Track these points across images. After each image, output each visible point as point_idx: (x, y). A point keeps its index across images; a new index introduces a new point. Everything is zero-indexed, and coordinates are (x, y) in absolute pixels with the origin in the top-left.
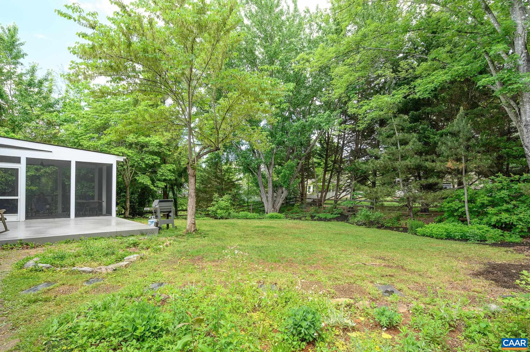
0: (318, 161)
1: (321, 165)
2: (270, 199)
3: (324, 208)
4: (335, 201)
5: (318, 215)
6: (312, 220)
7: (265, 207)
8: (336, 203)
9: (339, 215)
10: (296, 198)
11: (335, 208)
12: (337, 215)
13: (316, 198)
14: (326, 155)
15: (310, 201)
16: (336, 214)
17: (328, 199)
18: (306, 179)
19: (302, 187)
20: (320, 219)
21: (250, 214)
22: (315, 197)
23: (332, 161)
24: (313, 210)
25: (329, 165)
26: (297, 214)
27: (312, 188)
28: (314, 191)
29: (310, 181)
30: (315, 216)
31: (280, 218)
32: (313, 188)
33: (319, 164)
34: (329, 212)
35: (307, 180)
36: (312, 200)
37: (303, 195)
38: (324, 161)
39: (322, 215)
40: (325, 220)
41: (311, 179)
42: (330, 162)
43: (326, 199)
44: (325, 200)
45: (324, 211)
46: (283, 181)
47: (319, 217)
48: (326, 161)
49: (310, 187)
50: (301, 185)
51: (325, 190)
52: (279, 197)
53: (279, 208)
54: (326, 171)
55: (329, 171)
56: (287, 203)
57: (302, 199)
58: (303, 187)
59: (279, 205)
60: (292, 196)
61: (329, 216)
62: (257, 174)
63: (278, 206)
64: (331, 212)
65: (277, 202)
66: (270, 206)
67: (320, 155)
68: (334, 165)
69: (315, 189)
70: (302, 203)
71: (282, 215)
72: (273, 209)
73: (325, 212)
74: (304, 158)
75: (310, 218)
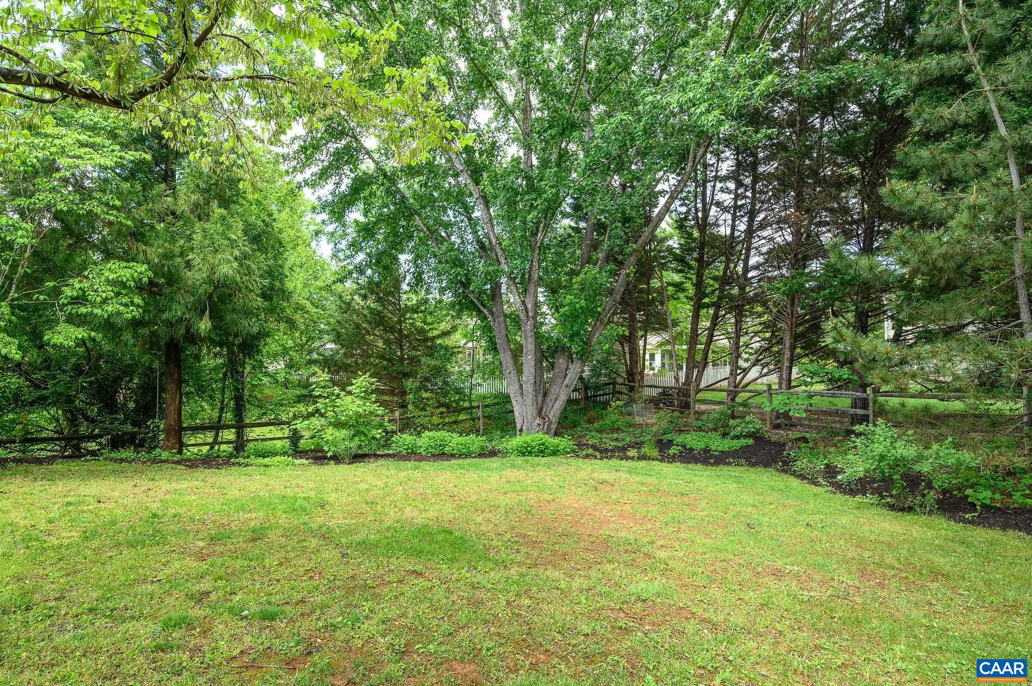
0: (677, 278)
1: (684, 290)
2: (529, 388)
3: (700, 413)
4: (729, 392)
5: (679, 439)
6: (662, 460)
7: (516, 414)
8: (733, 400)
9: (751, 442)
10: (614, 383)
11: (733, 417)
12: (743, 442)
13: (672, 383)
14: (700, 260)
15: (654, 392)
16: (737, 437)
17: (709, 388)
18: (641, 333)
19: (631, 353)
20: (689, 456)
21: (455, 440)
22: (668, 380)
23: (715, 278)
24: (664, 424)
25: (709, 290)
26: (615, 436)
27: (658, 358)
28: (663, 365)
29: (653, 340)
30: (670, 443)
31: (555, 453)
32: (663, 357)
33: (679, 287)
34: (715, 430)
35: (645, 336)
36: (660, 390)
37: (634, 374)
38: (694, 277)
39: (694, 440)
40: (706, 458)
41: (656, 330)
42: (711, 282)
43: (702, 386)
44: (698, 391)
45: (699, 423)
46: (569, 333)
47: (684, 446)
48: (700, 275)
49: (652, 356)
50: (627, 349)
51: (697, 364)
52: (560, 381)
53: (558, 414)
54: (698, 307)
55: (707, 306)
56: (587, 398)
57: (632, 389)
58: (634, 352)
59: (559, 405)
60: (603, 379)
61: (719, 444)
62: (492, 313)
63: (554, 411)
64: (723, 429)
65: (551, 397)
66: (531, 411)
67: (680, 260)
68: (722, 290)
69: (667, 361)
70: (631, 401)
71: (564, 442)
72: (538, 421)
73: (700, 429)
74: (632, 259)
75: (655, 453)
